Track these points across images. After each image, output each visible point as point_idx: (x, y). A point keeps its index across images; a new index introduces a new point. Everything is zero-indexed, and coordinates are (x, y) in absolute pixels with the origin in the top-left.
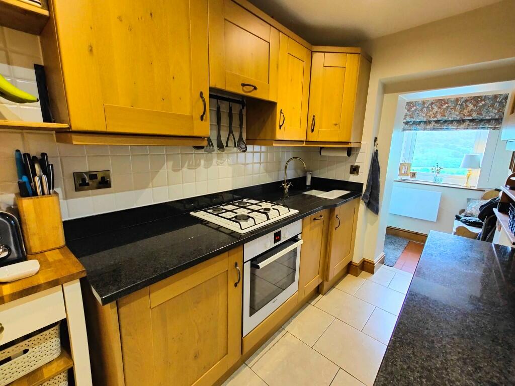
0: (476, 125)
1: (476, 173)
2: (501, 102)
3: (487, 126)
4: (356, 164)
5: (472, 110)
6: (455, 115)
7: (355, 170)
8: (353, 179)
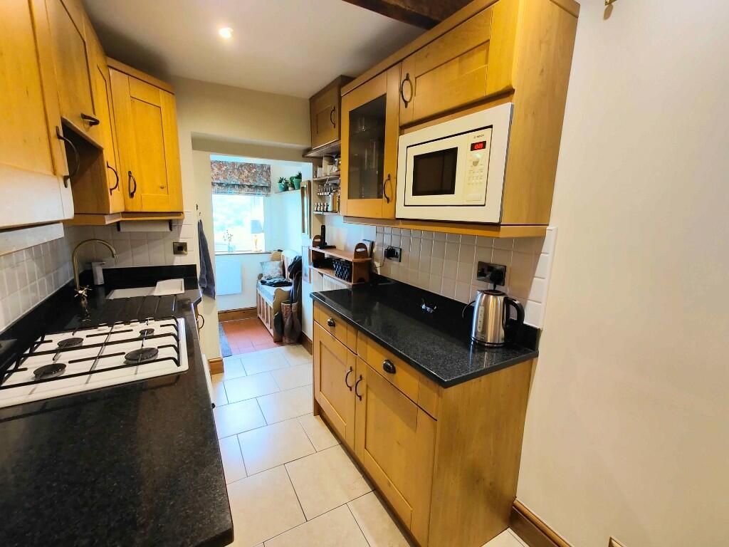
0: (254, 191)
1: (261, 237)
2: (266, 172)
3: (262, 192)
4: (181, 241)
5: (247, 177)
6: (235, 179)
7: (180, 249)
8: (179, 261)
